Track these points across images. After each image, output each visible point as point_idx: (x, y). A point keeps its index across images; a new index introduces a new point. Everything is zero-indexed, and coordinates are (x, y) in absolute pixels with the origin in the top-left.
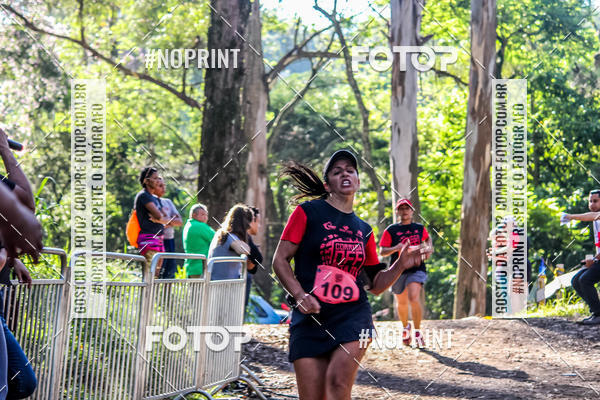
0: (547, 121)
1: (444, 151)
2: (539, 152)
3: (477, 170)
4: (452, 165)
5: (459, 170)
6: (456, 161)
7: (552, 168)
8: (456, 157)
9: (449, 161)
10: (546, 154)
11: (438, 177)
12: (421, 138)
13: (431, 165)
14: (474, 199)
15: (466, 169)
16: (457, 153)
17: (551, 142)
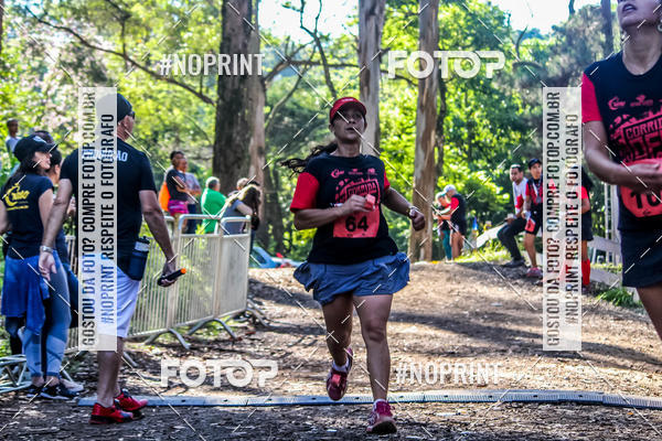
0: (477, 113)
1: (399, 136)
2: (472, 136)
3: (425, 150)
4: (406, 146)
5: (411, 150)
6: (408, 144)
7: (481, 149)
8: (409, 141)
9: (403, 144)
10: (477, 138)
11: (396, 155)
12: (382, 126)
13: (390, 147)
14: (422, 172)
15: (417, 150)
16: (409, 137)
17: (481, 129)
